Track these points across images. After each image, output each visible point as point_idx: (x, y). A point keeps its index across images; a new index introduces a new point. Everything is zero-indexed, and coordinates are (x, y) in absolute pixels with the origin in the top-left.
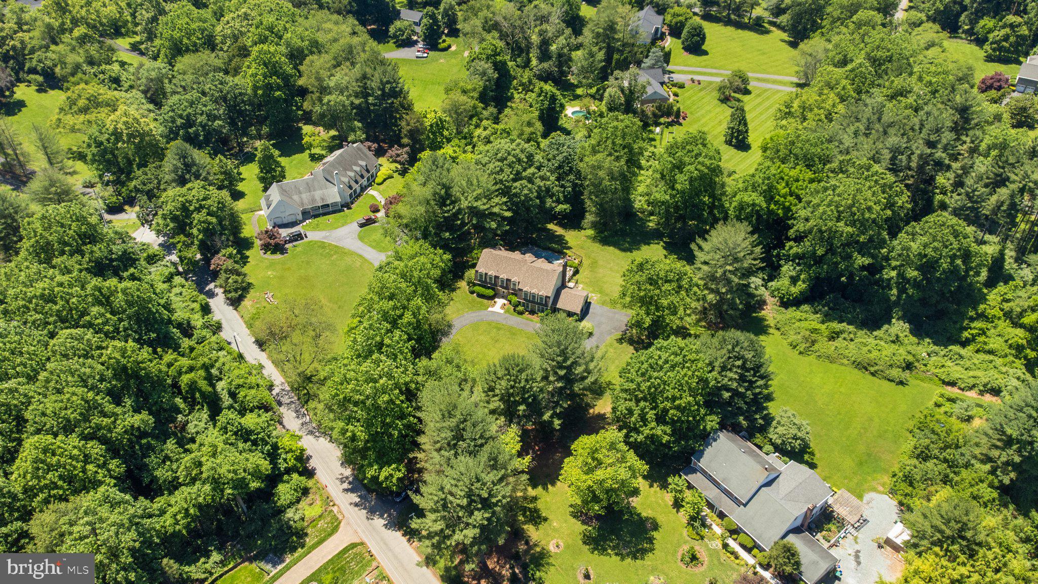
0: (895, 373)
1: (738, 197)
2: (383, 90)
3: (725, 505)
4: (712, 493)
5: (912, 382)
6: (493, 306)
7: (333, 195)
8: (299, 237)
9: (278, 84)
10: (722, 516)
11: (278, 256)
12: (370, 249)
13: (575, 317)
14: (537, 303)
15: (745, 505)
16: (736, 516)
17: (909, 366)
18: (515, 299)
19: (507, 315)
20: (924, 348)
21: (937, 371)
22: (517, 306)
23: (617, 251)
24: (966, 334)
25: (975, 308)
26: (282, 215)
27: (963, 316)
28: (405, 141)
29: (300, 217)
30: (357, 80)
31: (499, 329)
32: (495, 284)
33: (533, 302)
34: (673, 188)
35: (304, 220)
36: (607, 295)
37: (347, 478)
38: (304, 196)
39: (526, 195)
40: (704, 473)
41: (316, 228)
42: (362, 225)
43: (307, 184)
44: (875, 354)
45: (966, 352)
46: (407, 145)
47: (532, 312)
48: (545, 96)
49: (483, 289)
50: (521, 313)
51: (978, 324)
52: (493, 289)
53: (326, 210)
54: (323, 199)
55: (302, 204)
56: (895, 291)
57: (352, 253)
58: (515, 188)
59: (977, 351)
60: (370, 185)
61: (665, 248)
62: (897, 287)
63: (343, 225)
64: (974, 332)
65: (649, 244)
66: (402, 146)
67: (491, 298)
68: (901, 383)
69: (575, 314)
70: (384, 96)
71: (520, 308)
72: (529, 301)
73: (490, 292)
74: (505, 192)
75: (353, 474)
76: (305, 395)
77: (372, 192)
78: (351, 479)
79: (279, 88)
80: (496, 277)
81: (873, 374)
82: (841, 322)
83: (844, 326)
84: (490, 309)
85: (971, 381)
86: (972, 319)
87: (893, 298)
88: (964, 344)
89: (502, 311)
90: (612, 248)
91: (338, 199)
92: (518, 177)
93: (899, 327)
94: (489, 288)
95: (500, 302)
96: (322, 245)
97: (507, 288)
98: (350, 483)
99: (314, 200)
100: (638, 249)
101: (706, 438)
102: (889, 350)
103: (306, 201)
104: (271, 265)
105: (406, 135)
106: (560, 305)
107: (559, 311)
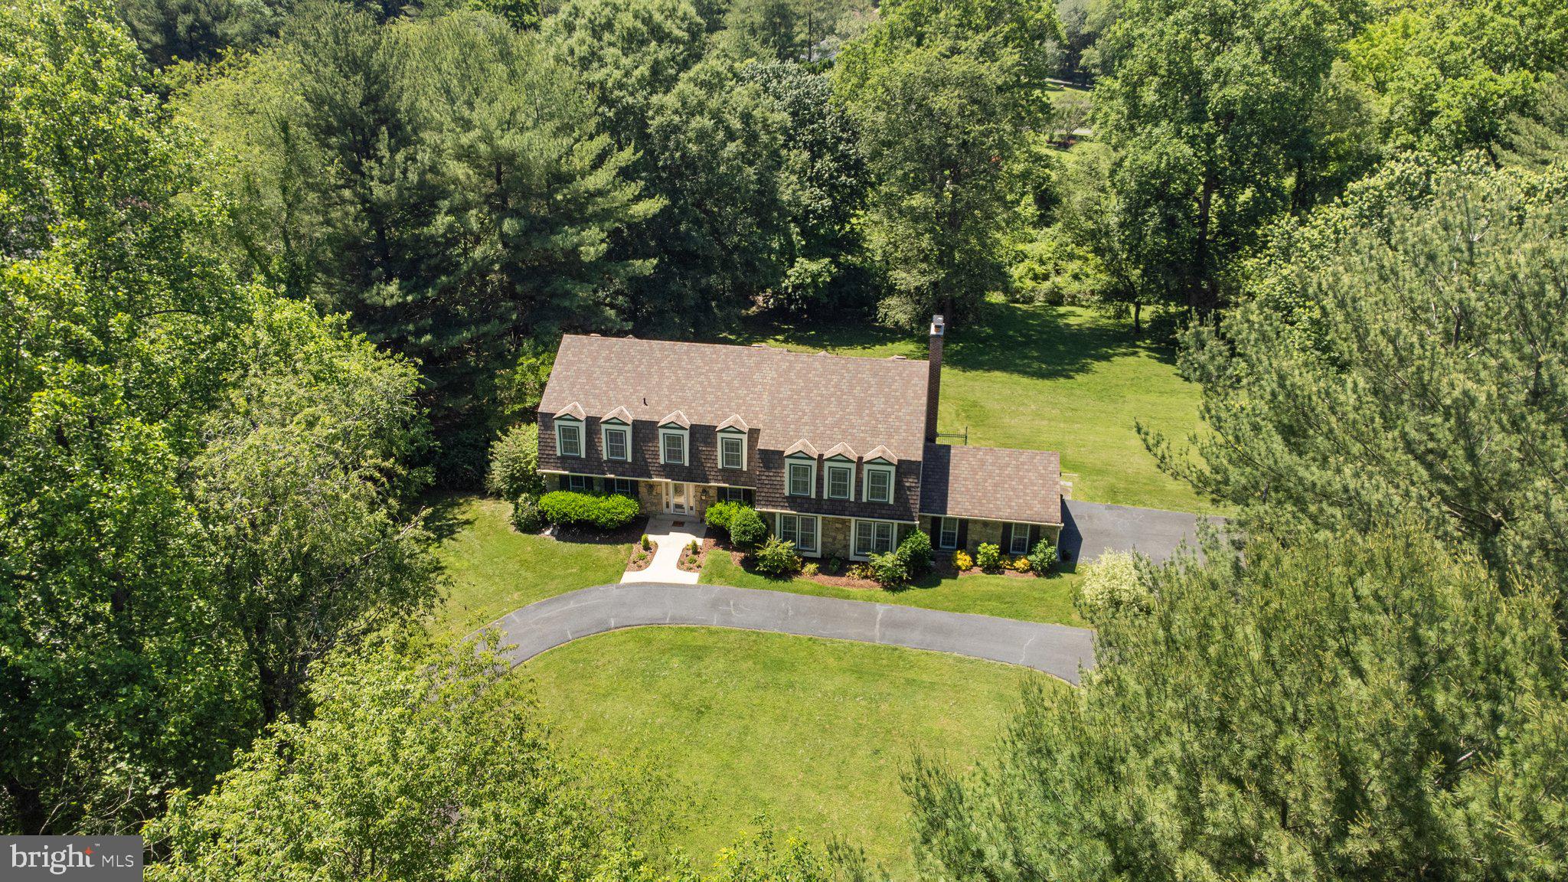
6: (641, 563)
13: (1046, 551)
14: (862, 509)
18: (736, 515)
19: (718, 588)
22: (761, 539)
31: (697, 654)
32: (641, 466)
33: (838, 507)
36: (1100, 472)
39: (702, 136)
47: (834, 563)
49: (586, 500)
50: (781, 572)
52: (631, 490)
58: (660, 110)
67: (629, 531)
69: (1036, 533)
71: (777, 548)
72: (817, 505)
73: (620, 506)
80: (644, 431)
84: (630, 577)
89: (692, 578)
94: (609, 488)
95: (671, 545)
97: (695, 473)
106: (960, 505)
107: (964, 535)
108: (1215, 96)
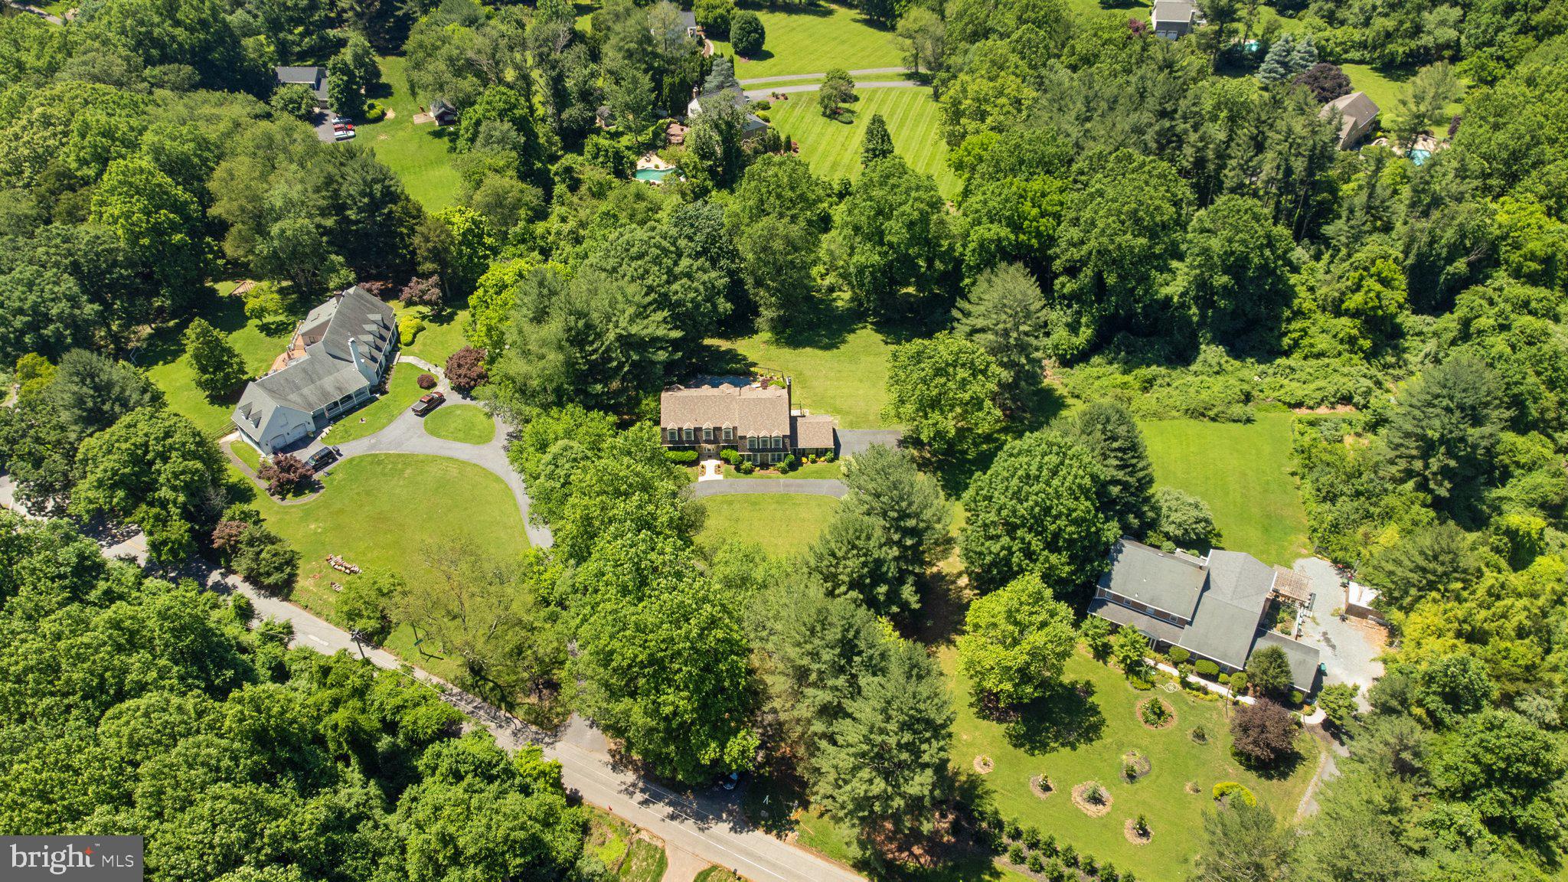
0: (1238, 410)
1: (973, 236)
2: (371, 195)
3: (1164, 632)
4: (1142, 622)
5: (1258, 416)
6: (703, 473)
7: (354, 377)
8: (326, 458)
9: (172, 222)
10: (1162, 648)
11: (309, 498)
12: (458, 445)
13: (830, 455)
14: (771, 450)
15: (1190, 623)
16: (1182, 641)
17: (1247, 398)
18: (733, 455)
19: (730, 479)
20: (1250, 372)
21: (1276, 394)
22: (741, 462)
23: (819, 352)
24: (1286, 341)
25: (1289, 306)
26: (284, 431)
27: (1278, 319)
28: (428, 266)
29: (312, 427)
30: (317, 190)
31: (730, 503)
32: (697, 441)
33: (764, 450)
34: (881, 243)
35: (318, 431)
36: (848, 413)
37: (634, 785)
38: (306, 391)
39: (693, 301)
40: (1119, 600)
41: (347, 436)
42: (423, 413)
43: (304, 371)
44: (1205, 395)
45: (1294, 360)
46: (430, 274)
47: (764, 466)
48: (606, 156)
49: (680, 453)
50: (749, 472)
51: (1296, 325)
52: (693, 449)
53: (348, 405)
54: (340, 389)
55: (310, 405)
56: (1194, 310)
57: (434, 459)
58: (676, 293)
59: (1305, 358)
60: (395, 349)
61: (877, 331)
62: (1196, 304)
63: (390, 421)
64: (1296, 335)
65: (853, 331)
66: (426, 276)
67: (694, 463)
68: (1249, 421)
69: (827, 450)
70: (375, 206)
71: (747, 465)
72: (759, 450)
73: (691, 455)
74: (663, 302)
75: (639, 777)
76: (492, 690)
77: (403, 358)
78: (641, 785)
79: (175, 228)
80: (697, 430)
81: (1214, 420)
82: (1148, 366)
83: (1154, 369)
84: (701, 479)
85: (1319, 395)
86: (1289, 320)
87: (1195, 319)
88: (1287, 354)
89: (720, 477)
90: (808, 350)
91: (365, 383)
92: (672, 278)
93: (1211, 353)
94: (685, 449)
95: (710, 464)
96: (376, 460)
97: (715, 441)
98: (642, 791)
99: (325, 394)
100: (844, 342)
101: (1108, 553)
102: (1218, 384)
103: (313, 399)
104: (308, 514)
105: (426, 259)
106: (802, 444)
107: (804, 453)
108: (887, 238)
